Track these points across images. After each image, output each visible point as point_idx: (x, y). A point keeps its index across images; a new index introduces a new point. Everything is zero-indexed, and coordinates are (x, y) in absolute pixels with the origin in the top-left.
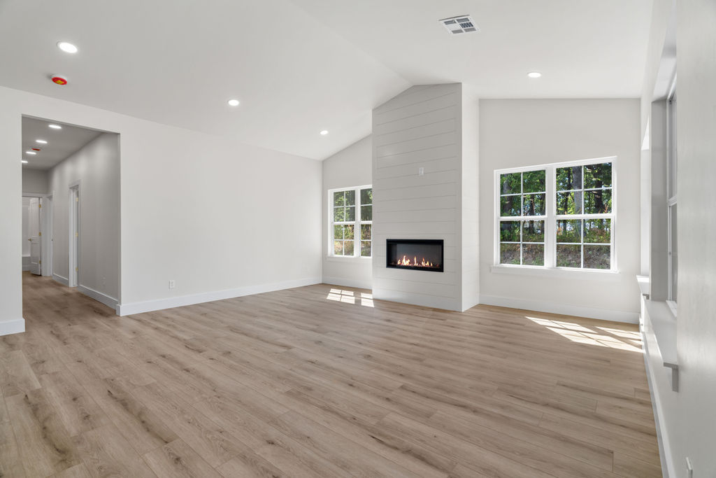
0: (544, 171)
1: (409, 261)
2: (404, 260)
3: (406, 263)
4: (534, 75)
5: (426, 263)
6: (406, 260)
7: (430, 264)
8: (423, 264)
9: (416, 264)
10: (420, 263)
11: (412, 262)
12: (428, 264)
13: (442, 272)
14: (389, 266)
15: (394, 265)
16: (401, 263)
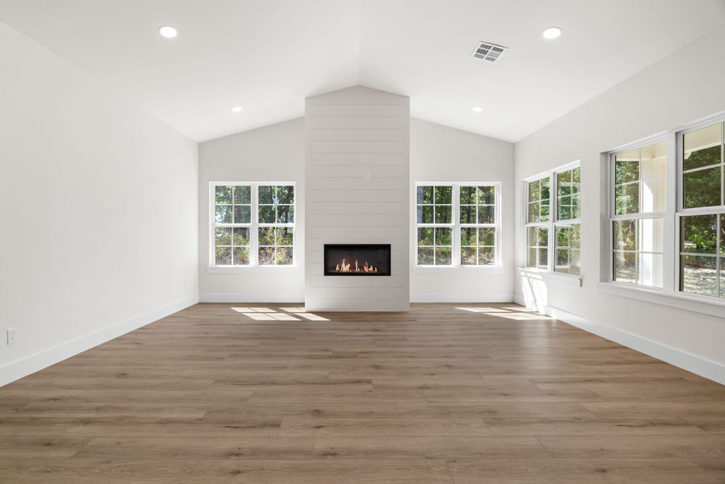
0: (451, 187)
1: (349, 265)
2: (343, 265)
3: (345, 268)
4: (477, 109)
5: (369, 267)
6: (346, 264)
7: (374, 269)
8: (366, 269)
9: (357, 270)
10: (362, 268)
11: (353, 267)
12: (371, 269)
13: (388, 277)
14: (327, 273)
15: (332, 271)
16: (340, 268)
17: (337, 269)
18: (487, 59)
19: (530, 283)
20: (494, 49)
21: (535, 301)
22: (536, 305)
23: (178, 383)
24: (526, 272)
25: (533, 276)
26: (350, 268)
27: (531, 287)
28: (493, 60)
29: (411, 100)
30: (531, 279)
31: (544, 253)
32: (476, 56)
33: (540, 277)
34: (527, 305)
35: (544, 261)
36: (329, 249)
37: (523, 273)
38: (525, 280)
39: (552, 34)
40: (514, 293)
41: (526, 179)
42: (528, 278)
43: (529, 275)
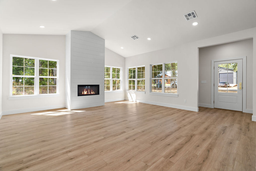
0: (110, 68)
1: (86, 92)
4: (122, 48)
5: (93, 92)
6: (86, 91)
7: (94, 93)
9: (89, 93)
10: (90, 92)
11: (88, 92)
12: (93, 93)
13: (98, 95)
14: (79, 95)
15: (81, 94)
16: (84, 93)
17: (83, 93)
18: (134, 39)
19: (130, 95)
20: (137, 37)
21: (132, 99)
22: (132, 100)
23: (75, 135)
24: (129, 92)
25: (131, 92)
26: (87, 93)
27: (131, 95)
28: (135, 39)
29: (105, 40)
30: (131, 93)
31: (134, 87)
32: (132, 37)
33: (134, 93)
34: (129, 100)
35: (134, 89)
36: (79, 86)
37: (128, 92)
38: (129, 94)
39: (149, 39)
40: (125, 97)
41: (128, 68)
42: (130, 93)
43: (130, 92)
